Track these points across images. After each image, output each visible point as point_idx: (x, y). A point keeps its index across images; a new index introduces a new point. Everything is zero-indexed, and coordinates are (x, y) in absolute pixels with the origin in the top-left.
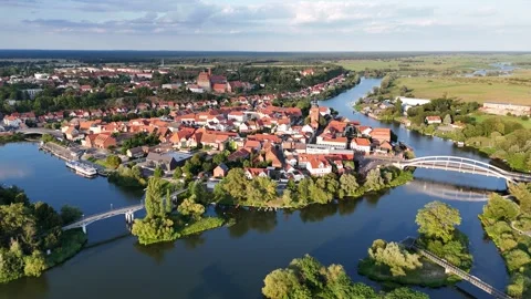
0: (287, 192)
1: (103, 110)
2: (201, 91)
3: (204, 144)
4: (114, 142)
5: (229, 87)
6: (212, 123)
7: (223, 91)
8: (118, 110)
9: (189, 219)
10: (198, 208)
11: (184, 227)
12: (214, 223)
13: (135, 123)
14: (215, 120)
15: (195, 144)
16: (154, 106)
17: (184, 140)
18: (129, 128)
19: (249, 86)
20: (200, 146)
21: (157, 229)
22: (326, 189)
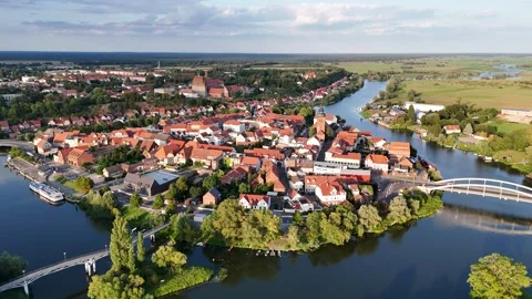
0: (293, 230)
1: (86, 118)
2: (196, 96)
3: (194, 160)
4: (90, 158)
5: (226, 91)
6: (205, 135)
7: (219, 96)
8: (103, 118)
9: (166, 272)
10: (178, 258)
11: (158, 284)
12: (199, 276)
13: (118, 134)
14: (209, 131)
15: (183, 161)
16: (144, 113)
17: (170, 155)
18: (109, 140)
19: (247, 90)
20: (189, 163)
21: (120, 291)
22: (342, 227)
